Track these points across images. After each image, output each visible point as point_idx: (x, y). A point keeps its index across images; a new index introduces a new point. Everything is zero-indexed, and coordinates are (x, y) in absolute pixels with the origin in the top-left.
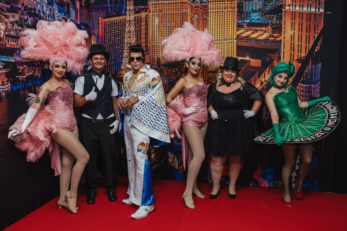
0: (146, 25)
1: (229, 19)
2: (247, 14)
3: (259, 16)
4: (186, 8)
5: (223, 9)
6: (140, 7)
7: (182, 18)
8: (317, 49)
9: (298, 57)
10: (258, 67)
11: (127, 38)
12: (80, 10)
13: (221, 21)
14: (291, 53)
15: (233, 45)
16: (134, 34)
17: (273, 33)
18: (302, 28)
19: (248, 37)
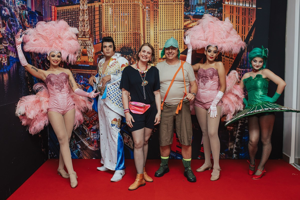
0: (99, 14)
1: (177, 11)
2: (193, 7)
3: (203, 9)
4: (138, 0)
5: (172, 2)
8: (251, 38)
11: (81, 26)
13: (170, 12)
15: (181, 35)
16: (88, 23)
18: (239, 21)
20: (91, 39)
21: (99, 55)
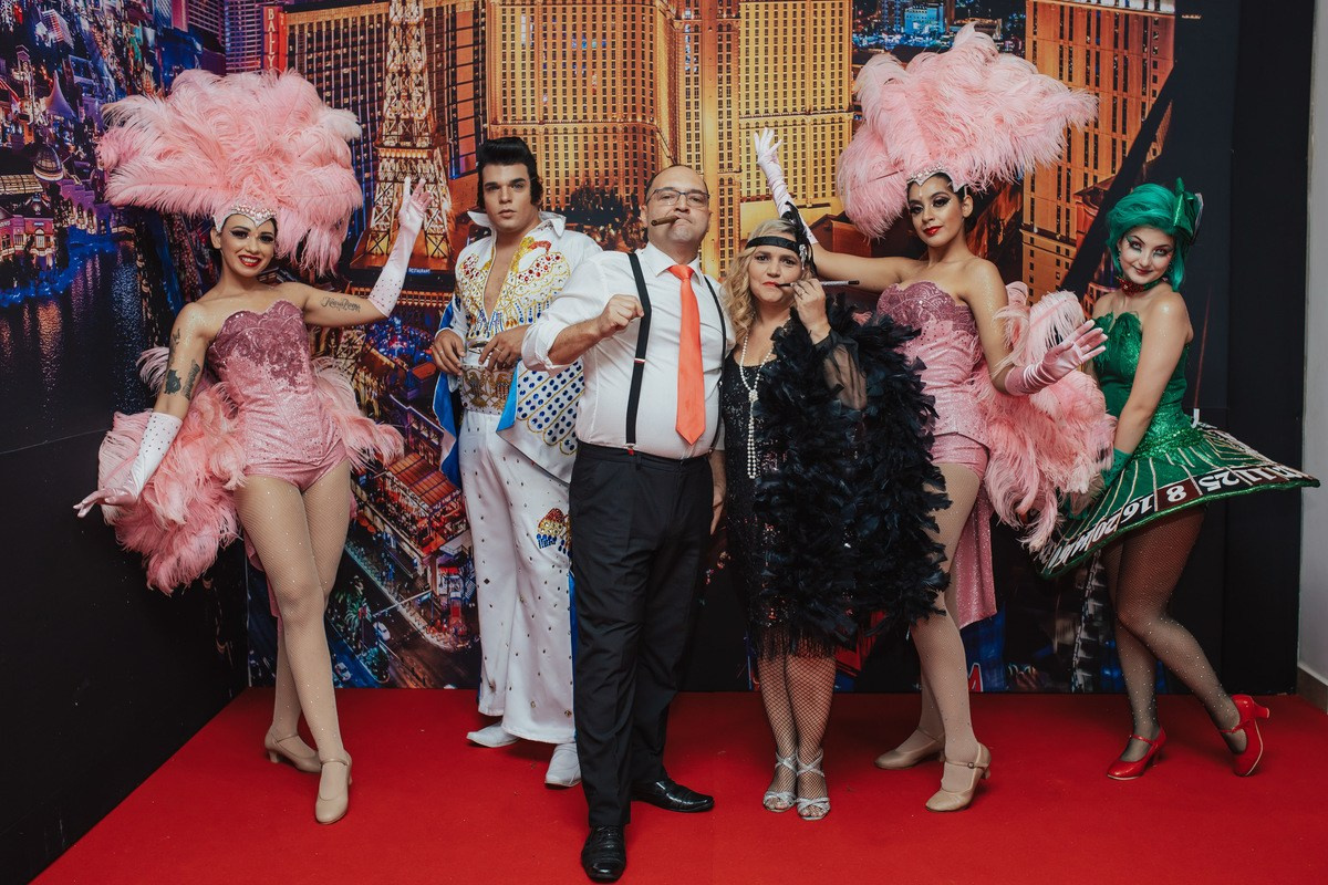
0: (476, 43)
1: (823, 31)
2: (891, 11)
3: (938, 19)
7: (629, 18)
8: (1155, 151)
9: (1086, 184)
13: (790, 36)
14: (1059, 169)
15: (841, 134)
16: (426, 83)
18: (1097, 73)
20: (439, 156)
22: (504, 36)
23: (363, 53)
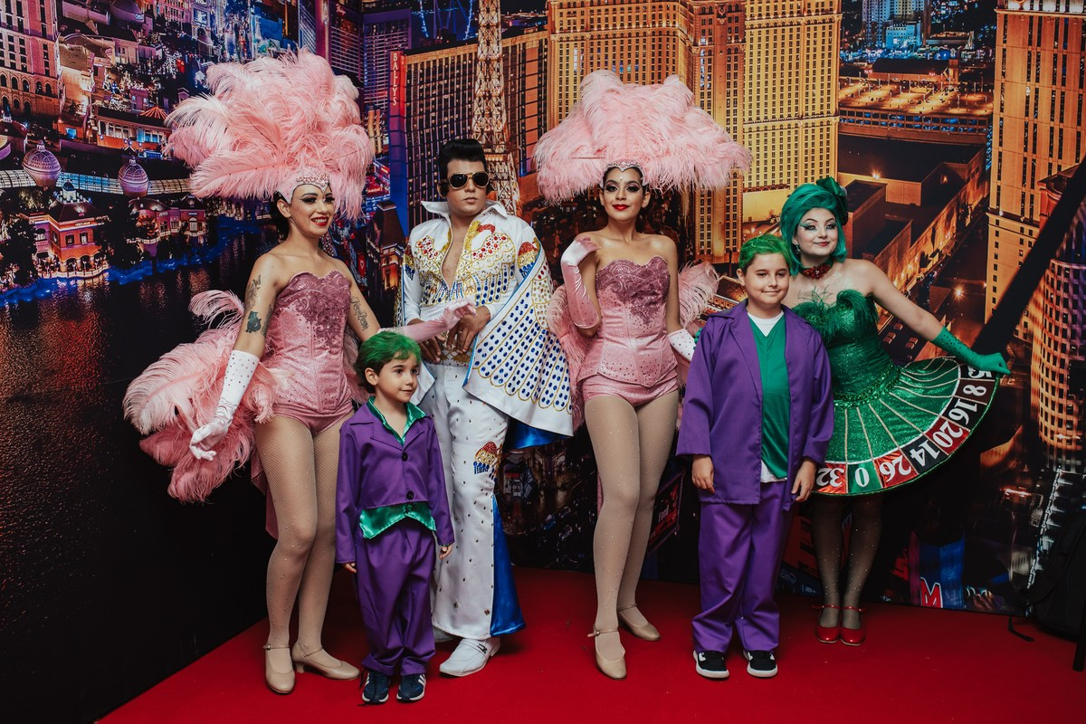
0: (540, 72)
1: (815, 50)
3: (916, 34)
4: (672, 17)
5: (795, 15)
6: (522, 15)
7: (656, 47)
9: (1050, 172)
10: (913, 205)
11: (479, 116)
12: (330, 30)
13: (787, 55)
14: (1025, 159)
15: (828, 135)
16: (503, 104)
17: (962, 92)
18: (1064, 74)
19: (876, 106)
20: (512, 159)
21: (536, 213)
22: (561, 65)
23: (458, 83)
